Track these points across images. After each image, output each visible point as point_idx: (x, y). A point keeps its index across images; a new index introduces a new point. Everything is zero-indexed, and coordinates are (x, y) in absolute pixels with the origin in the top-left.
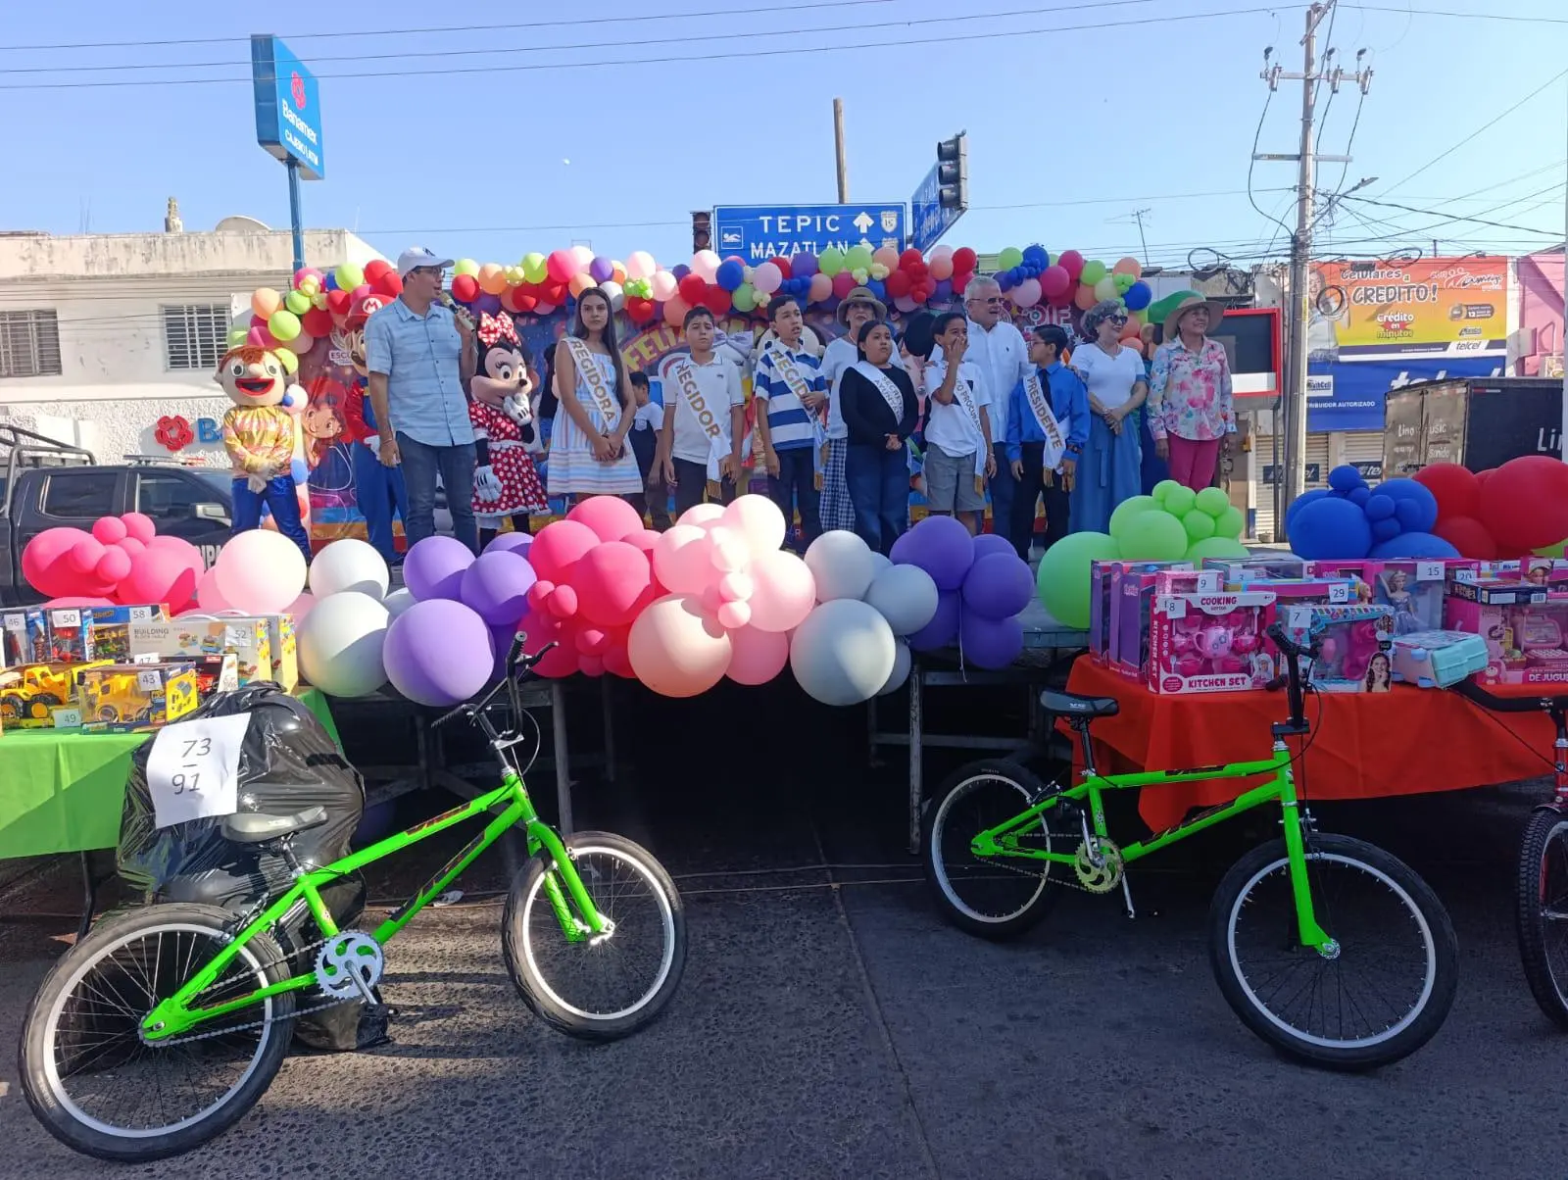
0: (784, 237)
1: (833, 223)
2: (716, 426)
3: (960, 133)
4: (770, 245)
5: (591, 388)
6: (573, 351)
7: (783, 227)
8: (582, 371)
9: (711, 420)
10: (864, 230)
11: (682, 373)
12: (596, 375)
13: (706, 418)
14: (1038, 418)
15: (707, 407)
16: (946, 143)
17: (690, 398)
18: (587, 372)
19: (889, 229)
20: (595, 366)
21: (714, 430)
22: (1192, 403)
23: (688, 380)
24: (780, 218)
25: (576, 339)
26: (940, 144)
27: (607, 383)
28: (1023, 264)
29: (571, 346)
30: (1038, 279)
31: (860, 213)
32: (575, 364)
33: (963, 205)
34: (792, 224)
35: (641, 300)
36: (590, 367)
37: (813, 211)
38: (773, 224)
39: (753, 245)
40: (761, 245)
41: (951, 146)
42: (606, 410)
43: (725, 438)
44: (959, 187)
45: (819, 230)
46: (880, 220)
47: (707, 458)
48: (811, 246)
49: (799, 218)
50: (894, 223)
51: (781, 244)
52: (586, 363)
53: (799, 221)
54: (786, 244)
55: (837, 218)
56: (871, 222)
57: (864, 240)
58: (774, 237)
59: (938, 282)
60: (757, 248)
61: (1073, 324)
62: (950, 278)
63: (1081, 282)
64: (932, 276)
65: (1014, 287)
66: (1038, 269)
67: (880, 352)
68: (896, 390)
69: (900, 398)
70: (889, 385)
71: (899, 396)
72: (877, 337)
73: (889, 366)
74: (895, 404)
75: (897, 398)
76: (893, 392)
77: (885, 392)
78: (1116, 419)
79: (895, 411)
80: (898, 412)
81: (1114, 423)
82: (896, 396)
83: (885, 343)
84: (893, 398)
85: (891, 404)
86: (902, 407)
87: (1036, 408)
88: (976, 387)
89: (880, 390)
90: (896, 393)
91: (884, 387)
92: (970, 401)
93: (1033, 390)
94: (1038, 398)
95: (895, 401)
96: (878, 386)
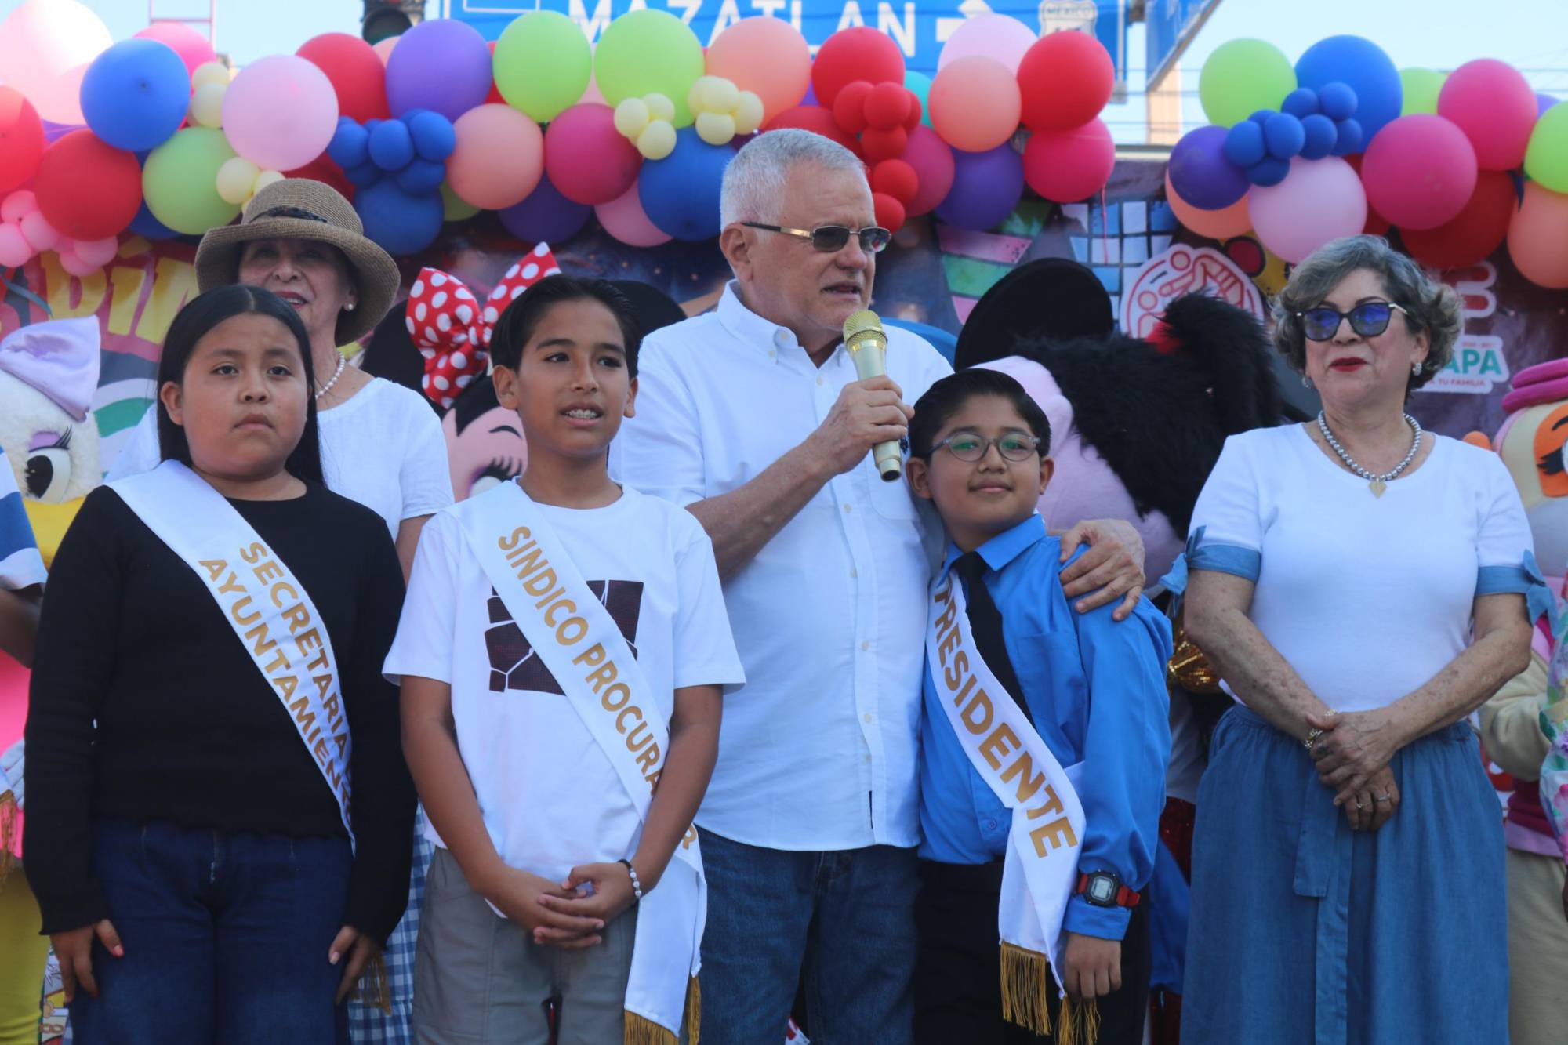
14: (970, 744)
28: (1293, 105)
30: (1355, 160)
54: (695, 5)
59: (960, 157)
60: (590, 15)
61: (1503, 338)
62: (1009, 143)
63: (1528, 177)
64: (937, 135)
65: (1254, 188)
66: (1354, 125)
67: (238, 431)
68: (300, 606)
69: (318, 638)
70: (272, 582)
71: (313, 632)
72: (227, 370)
73: (294, 489)
74: (288, 666)
75: (299, 640)
76: (285, 614)
77: (244, 612)
78: (1357, 762)
79: (288, 697)
80: (304, 702)
81: (1351, 777)
82: (300, 630)
83: (262, 399)
84: (286, 639)
85: (270, 668)
86: (328, 678)
87: (958, 701)
88: (653, 606)
89: (225, 602)
90: (300, 616)
91: (241, 588)
92: (614, 672)
93: (947, 633)
94: (962, 657)
95: (292, 651)
96: (214, 586)
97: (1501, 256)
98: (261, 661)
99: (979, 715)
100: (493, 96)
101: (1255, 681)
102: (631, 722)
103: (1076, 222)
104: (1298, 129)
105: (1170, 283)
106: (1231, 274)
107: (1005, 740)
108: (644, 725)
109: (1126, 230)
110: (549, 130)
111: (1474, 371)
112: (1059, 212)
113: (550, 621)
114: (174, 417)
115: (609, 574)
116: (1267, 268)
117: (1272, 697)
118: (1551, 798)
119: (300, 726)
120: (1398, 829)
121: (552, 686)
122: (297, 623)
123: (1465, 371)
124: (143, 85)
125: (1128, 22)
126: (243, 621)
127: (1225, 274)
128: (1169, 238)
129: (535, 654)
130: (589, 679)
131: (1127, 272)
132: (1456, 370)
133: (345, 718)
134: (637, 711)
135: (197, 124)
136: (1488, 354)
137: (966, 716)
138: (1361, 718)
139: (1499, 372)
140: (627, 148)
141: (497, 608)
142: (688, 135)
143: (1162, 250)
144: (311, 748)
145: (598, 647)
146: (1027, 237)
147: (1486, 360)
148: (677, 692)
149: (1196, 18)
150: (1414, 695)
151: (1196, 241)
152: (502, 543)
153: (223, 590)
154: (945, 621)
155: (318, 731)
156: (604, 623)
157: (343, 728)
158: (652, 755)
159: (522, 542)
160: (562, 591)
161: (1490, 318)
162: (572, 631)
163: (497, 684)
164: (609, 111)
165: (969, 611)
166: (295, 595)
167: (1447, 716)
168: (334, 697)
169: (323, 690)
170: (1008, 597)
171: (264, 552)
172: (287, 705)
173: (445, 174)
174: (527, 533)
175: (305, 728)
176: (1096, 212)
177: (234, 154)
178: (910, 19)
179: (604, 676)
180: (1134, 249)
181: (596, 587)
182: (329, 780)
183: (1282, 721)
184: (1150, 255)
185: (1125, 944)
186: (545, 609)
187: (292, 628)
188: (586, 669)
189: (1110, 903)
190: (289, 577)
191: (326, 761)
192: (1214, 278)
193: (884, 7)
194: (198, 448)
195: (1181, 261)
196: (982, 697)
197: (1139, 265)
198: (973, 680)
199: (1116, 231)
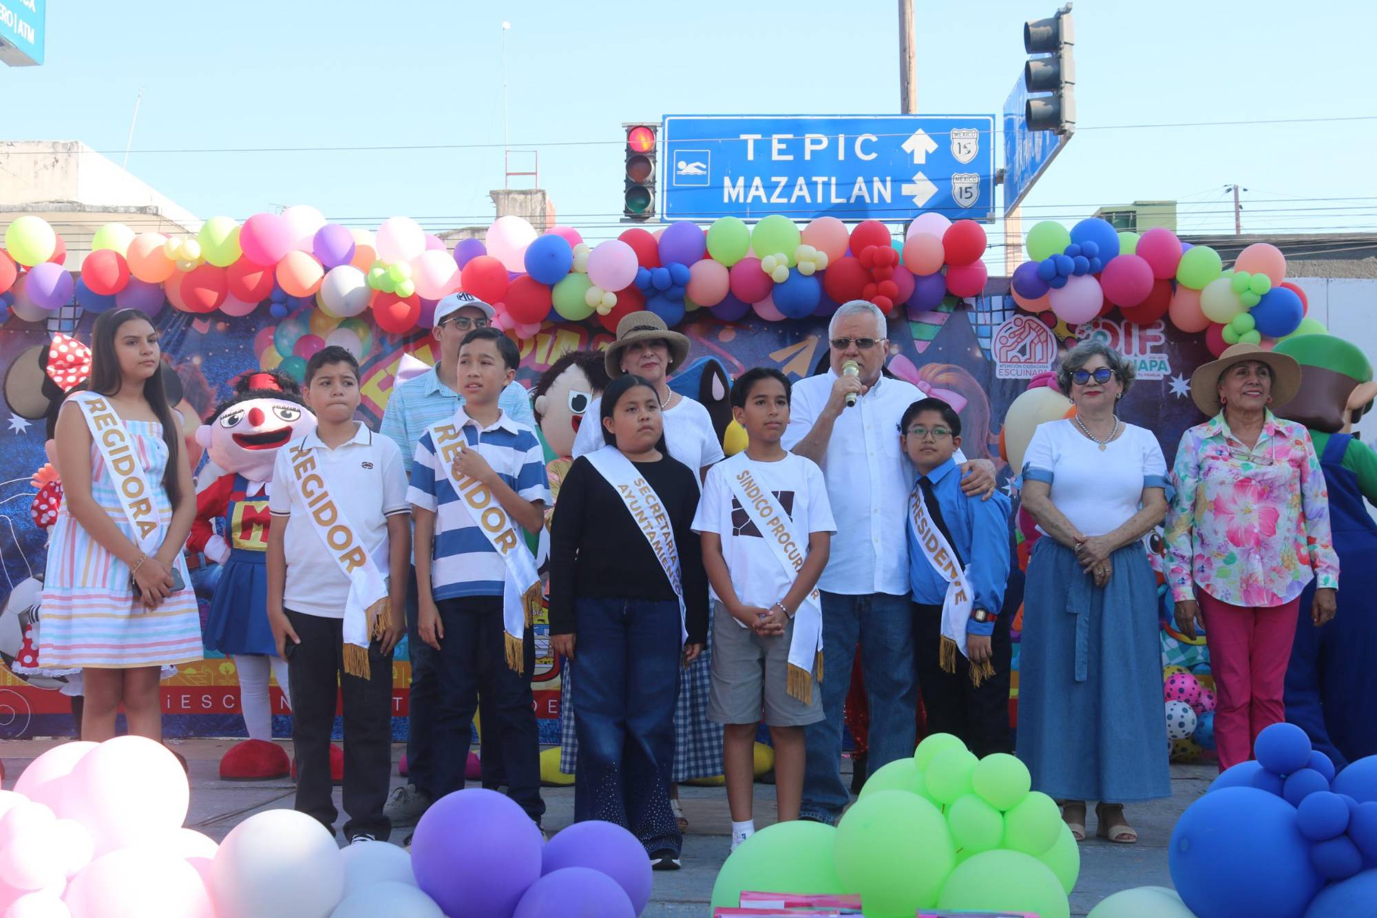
0: (781, 168)
1: (867, 146)
2: (358, 550)
3: (1062, 6)
4: (757, 181)
5: (117, 479)
6: (89, 416)
7: (781, 152)
8: (104, 450)
9: (349, 539)
10: (920, 159)
11: (301, 460)
12: (129, 458)
13: (340, 537)
14: (930, 557)
15: (342, 519)
16: (1038, 24)
17: (311, 504)
18: (112, 453)
19: (964, 158)
20: (128, 442)
21: (355, 557)
22: (1234, 539)
23: (310, 472)
24: (776, 137)
25: (93, 397)
26: (1027, 26)
27: (146, 470)
28: (1070, 252)
29: (86, 409)
30: (1097, 276)
31: (914, 131)
32: (91, 438)
33: (1067, 126)
34: (795, 147)
35: (394, 298)
36: (119, 444)
37: (834, 126)
38: (763, 148)
39: (727, 181)
40: (741, 181)
41: (1048, 30)
42: (141, 518)
43: (375, 569)
44: (1059, 97)
45: (841, 157)
46: (950, 143)
47: (343, 606)
48: (827, 185)
49: (809, 137)
50: (974, 148)
51: (774, 179)
52: (113, 438)
53: (808, 142)
54: (783, 180)
55: (874, 139)
56: (932, 146)
57: (920, 176)
58: (765, 168)
59: (917, 278)
60: (734, 187)
61: (1168, 354)
62: (939, 272)
63: (1178, 282)
64: (907, 268)
65: (1051, 289)
66: (1097, 260)
67: (640, 433)
68: (657, 504)
69: (664, 517)
70: (646, 495)
71: (662, 515)
72: (632, 409)
73: (658, 457)
74: (652, 528)
75: (657, 518)
76: (651, 507)
77: (635, 506)
78: (1094, 556)
79: (651, 540)
80: (658, 542)
81: (1091, 562)
82: (657, 514)
83: (648, 419)
84: (651, 517)
85: (645, 528)
86: (669, 533)
87: (924, 539)
88: (799, 502)
89: (627, 502)
90: (657, 508)
91: (634, 497)
92: (783, 528)
93: (917, 511)
94: (924, 521)
95: (654, 522)
96: (623, 496)
97: (1166, 318)
98: (641, 526)
99: (932, 544)
100: (707, 256)
101: (1053, 523)
102: (790, 548)
103: (970, 306)
104: (1071, 262)
105: (1014, 332)
106: (1042, 328)
107: (944, 554)
108: (796, 550)
109: (993, 309)
110: (732, 271)
111: (1155, 370)
112: (962, 301)
113: (757, 508)
114: (611, 431)
115: (780, 489)
116: (1058, 324)
117: (1060, 530)
118: (1168, 574)
119: (656, 552)
120: (1114, 585)
121: (758, 534)
122: (655, 511)
123: (1151, 370)
124: (553, 256)
125: (995, 184)
126: (634, 510)
127: (1039, 328)
128: (1013, 312)
129: (751, 521)
130: (773, 531)
131: (994, 327)
132: (1147, 370)
133: (676, 549)
134: (793, 544)
135: (576, 272)
136: (1162, 362)
137: (927, 545)
138: (1096, 538)
139: (1166, 370)
140: (767, 278)
141: (736, 503)
142: (794, 270)
143: (1010, 318)
144: (660, 561)
145: (776, 518)
146: (948, 313)
147: (1161, 365)
148: (810, 535)
149: (1028, 183)
150: (1118, 530)
151: (1025, 313)
152: (738, 478)
153: (626, 497)
154: (916, 505)
155: (664, 554)
156: (779, 508)
157: (675, 553)
158: (799, 562)
159: (746, 476)
160: (762, 496)
161: (1162, 345)
162: (766, 512)
163: (735, 533)
164: (759, 261)
165: (926, 501)
166: (655, 500)
167: (1132, 538)
168: (671, 541)
169: (666, 538)
170: (941, 495)
171: (643, 482)
172: (651, 544)
173: (686, 292)
174: (747, 473)
175: (658, 553)
176: (979, 301)
177: (593, 285)
178: (889, 184)
179: (779, 530)
180: (997, 317)
181: (775, 494)
182: (668, 574)
183: (1064, 540)
184: (1004, 320)
185: (993, 637)
186: (755, 503)
187: (654, 513)
188: (772, 527)
189: (985, 620)
190: (653, 493)
191: (667, 566)
192: (1034, 330)
193: (876, 179)
194: (619, 442)
195: (1019, 322)
196: (933, 537)
197: (999, 324)
198: (929, 530)
199: (988, 309)
